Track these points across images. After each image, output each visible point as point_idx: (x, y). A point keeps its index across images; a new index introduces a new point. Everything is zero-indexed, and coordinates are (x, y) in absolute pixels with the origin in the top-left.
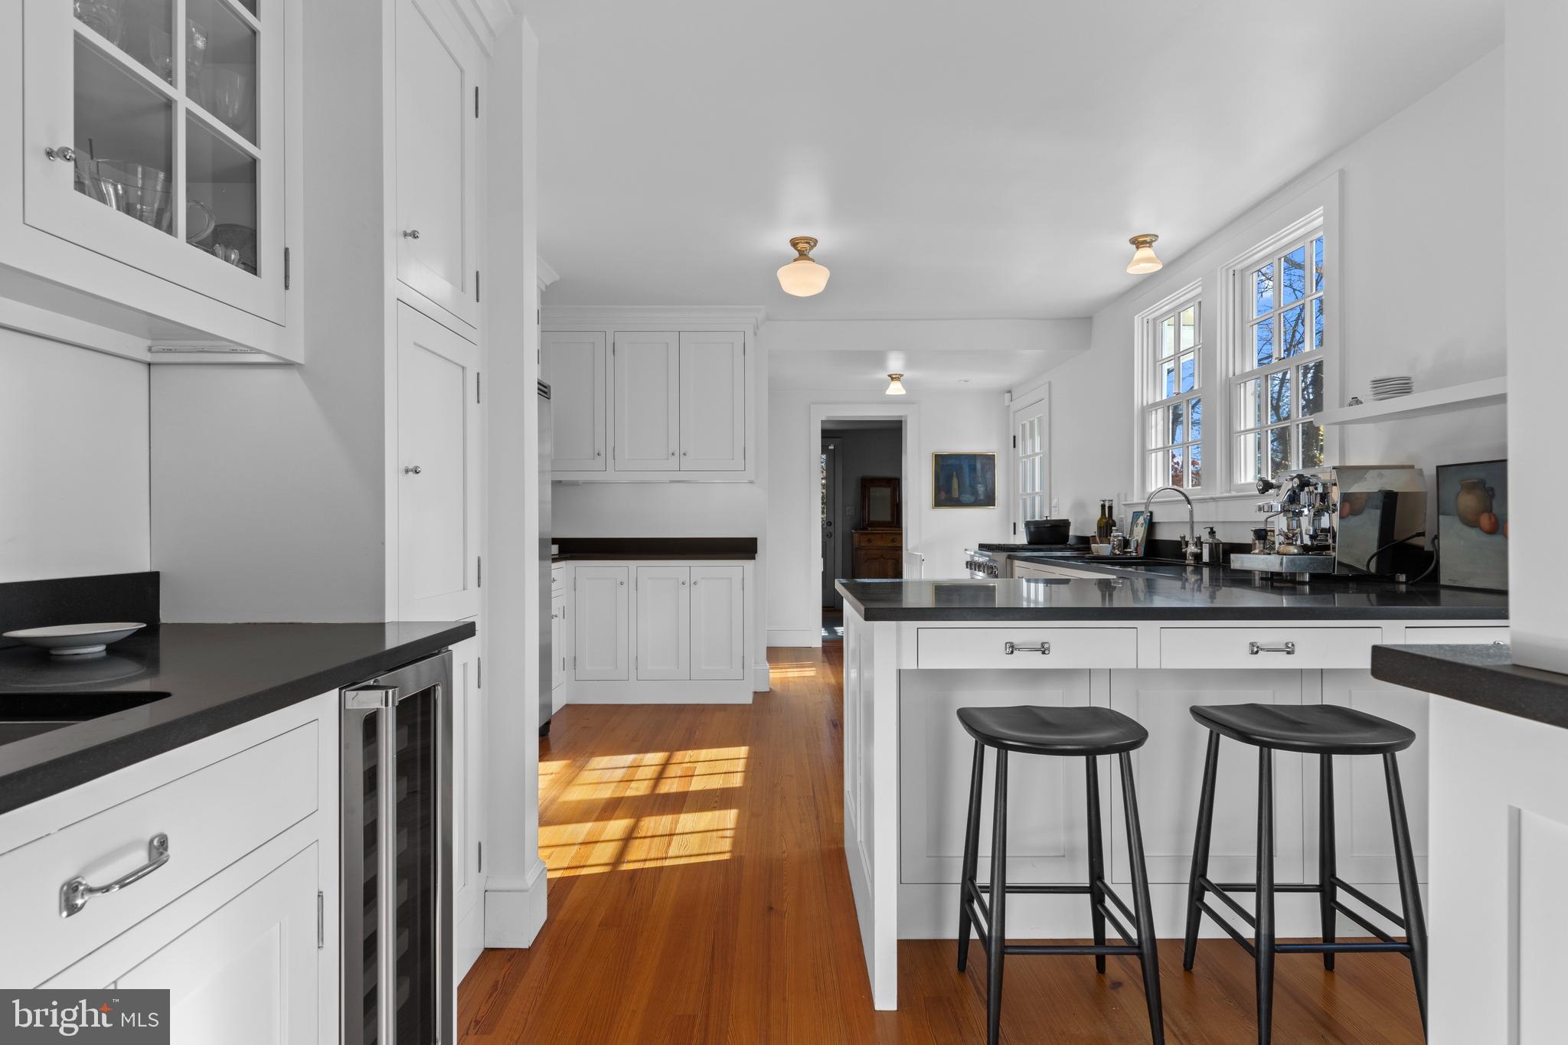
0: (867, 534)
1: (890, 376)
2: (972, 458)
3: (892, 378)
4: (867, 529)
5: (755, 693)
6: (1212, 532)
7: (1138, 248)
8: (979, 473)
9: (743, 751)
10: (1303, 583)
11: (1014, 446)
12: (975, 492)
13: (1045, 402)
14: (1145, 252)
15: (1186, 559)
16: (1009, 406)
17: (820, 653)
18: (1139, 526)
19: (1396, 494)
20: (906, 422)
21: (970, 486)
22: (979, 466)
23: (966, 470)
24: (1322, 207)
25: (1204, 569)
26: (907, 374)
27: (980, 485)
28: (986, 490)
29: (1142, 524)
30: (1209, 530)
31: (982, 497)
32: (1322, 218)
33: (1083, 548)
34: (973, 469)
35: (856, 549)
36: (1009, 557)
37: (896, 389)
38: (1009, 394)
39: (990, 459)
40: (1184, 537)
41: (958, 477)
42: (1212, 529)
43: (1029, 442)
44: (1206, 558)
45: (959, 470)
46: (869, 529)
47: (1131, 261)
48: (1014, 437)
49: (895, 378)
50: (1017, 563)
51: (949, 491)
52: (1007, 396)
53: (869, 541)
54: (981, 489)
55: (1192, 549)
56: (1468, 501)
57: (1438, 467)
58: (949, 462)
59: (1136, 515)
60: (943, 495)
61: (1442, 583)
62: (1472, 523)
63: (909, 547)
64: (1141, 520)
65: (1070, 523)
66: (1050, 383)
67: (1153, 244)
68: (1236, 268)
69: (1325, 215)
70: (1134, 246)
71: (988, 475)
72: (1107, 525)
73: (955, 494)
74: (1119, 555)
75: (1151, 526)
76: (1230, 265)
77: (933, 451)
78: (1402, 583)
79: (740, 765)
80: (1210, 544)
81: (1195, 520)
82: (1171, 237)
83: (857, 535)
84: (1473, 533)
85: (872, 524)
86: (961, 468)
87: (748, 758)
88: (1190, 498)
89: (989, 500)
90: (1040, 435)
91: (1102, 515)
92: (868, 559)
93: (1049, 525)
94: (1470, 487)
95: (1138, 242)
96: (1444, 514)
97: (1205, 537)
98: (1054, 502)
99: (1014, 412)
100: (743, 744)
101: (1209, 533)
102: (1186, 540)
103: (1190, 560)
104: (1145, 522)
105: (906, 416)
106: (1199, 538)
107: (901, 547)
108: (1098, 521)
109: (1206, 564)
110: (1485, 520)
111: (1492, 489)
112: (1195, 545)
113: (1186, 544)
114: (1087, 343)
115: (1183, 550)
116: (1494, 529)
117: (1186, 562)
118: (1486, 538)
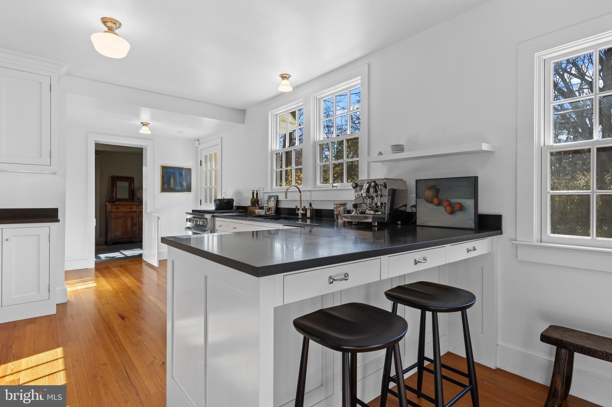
0: (115, 205)
1: (142, 123)
2: (181, 169)
3: (144, 124)
4: (115, 203)
5: (57, 305)
6: (311, 205)
7: (283, 79)
8: (184, 177)
9: (59, 352)
10: (375, 226)
11: (201, 165)
12: (182, 185)
13: (220, 146)
14: (285, 81)
15: (298, 216)
16: (198, 147)
17: (94, 271)
18: (272, 202)
19: (396, 190)
20: (146, 149)
21: (179, 182)
22: (184, 173)
23: (178, 175)
24: (360, 77)
25: (308, 220)
26: (152, 123)
27: (184, 182)
28: (187, 184)
29: (273, 201)
30: (309, 203)
31: (185, 188)
32: (360, 80)
33: (244, 211)
34: (181, 174)
35: (109, 212)
36: (213, 216)
37: (145, 130)
38: (198, 141)
39: (189, 170)
40: (297, 207)
41: (173, 178)
42: (310, 203)
43: (209, 164)
44: (308, 215)
45: (174, 174)
46: (117, 202)
47: (280, 85)
48: (201, 161)
49: (145, 125)
50: (217, 219)
51: (169, 184)
52: (197, 142)
53: (117, 208)
54: (185, 184)
55: (300, 212)
56: (429, 193)
57: (416, 180)
58: (169, 170)
59: (270, 197)
60: (166, 186)
61: (417, 224)
62: (430, 201)
63: (148, 211)
64: (272, 199)
65: (234, 200)
66: (222, 138)
67: (289, 79)
68: (318, 97)
69: (361, 79)
70: (281, 79)
71: (188, 178)
72: (255, 202)
73: (172, 186)
74: (269, 214)
75: (278, 202)
76: (316, 95)
77: (161, 165)
78: (399, 224)
79: (60, 365)
80: (310, 209)
81: (302, 200)
82: (296, 77)
83: (110, 206)
84: (430, 205)
85: (118, 200)
86: (175, 173)
87: (65, 357)
88: (301, 190)
89: (189, 189)
90: (215, 161)
91: (252, 197)
92: (116, 218)
93: (226, 201)
94: (430, 188)
95: (284, 77)
96: (419, 198)
97: (307, 206)
98: (224, 191)
99: (201, 150)
100: (58, 347)
101: (310, 205)
102: (298, 208)
103: (300, 216)
104: (275, 200)
105: (147, 146)
106: (304, 207)
107: (143, 211)
108: (251, 200)
109: (308, 218)
110: (435, 200)
111: (439, 189)
112: (303, 210)
113: (298, 209)
114: (243, 121)
115: (297, 212)
116: (439, 204)
117: (299, 217)
118: (436, 207)
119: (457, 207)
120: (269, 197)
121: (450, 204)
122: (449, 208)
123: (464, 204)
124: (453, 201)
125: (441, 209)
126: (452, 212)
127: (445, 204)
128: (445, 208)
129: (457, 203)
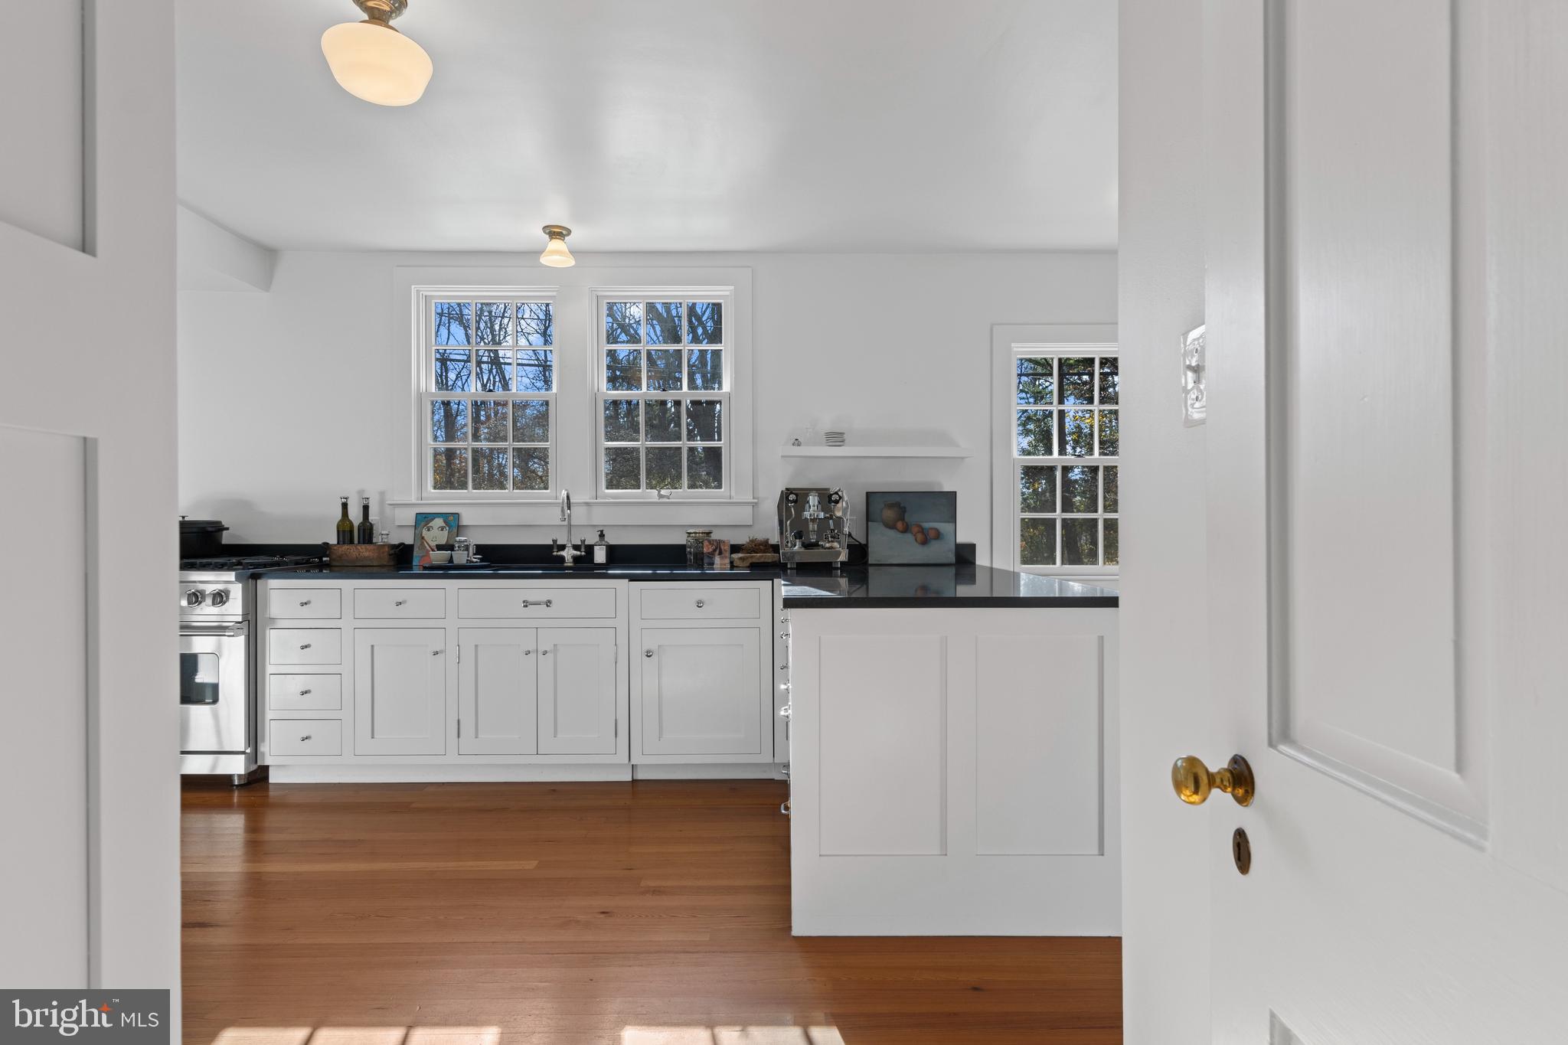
6: (602, 535)
7: (552, 238)
14: (556, 244)
15: (564, 562)
30: (599, 533)
40: (556, 541)
42: (602, 531)
44: (601, 557)
55: (570, 552)
56: (889, 514)
57: (867, 493)
61: (870, 562)
62: (891, 526)
67: (565, 238)
81: (573, 524)
84: (892, 533)
91: (343, 518)
94: (891, 506)
95: (554, 232)
96: (871, 521)
97: (593, 540)
101: (600, 536)
103: (569, 563)
106: (583, 541)
110: (900, 525)
111: (905, 508)
112: (576, 547)
113: (563, 547)
114: (266, 281)
115: (555, 553)
116: (906, 530)
117: (566, 565)
118: (900, 535)
119: (932, 534)
120: (419, 517)
121: (922, 531)
122: (920, 536)
123: (941, 531)
124: (926, 525)
125: (909, 537)
126: (925, 542)
127: (915, 529)
128: (915, 535)
129: (931, 529)
